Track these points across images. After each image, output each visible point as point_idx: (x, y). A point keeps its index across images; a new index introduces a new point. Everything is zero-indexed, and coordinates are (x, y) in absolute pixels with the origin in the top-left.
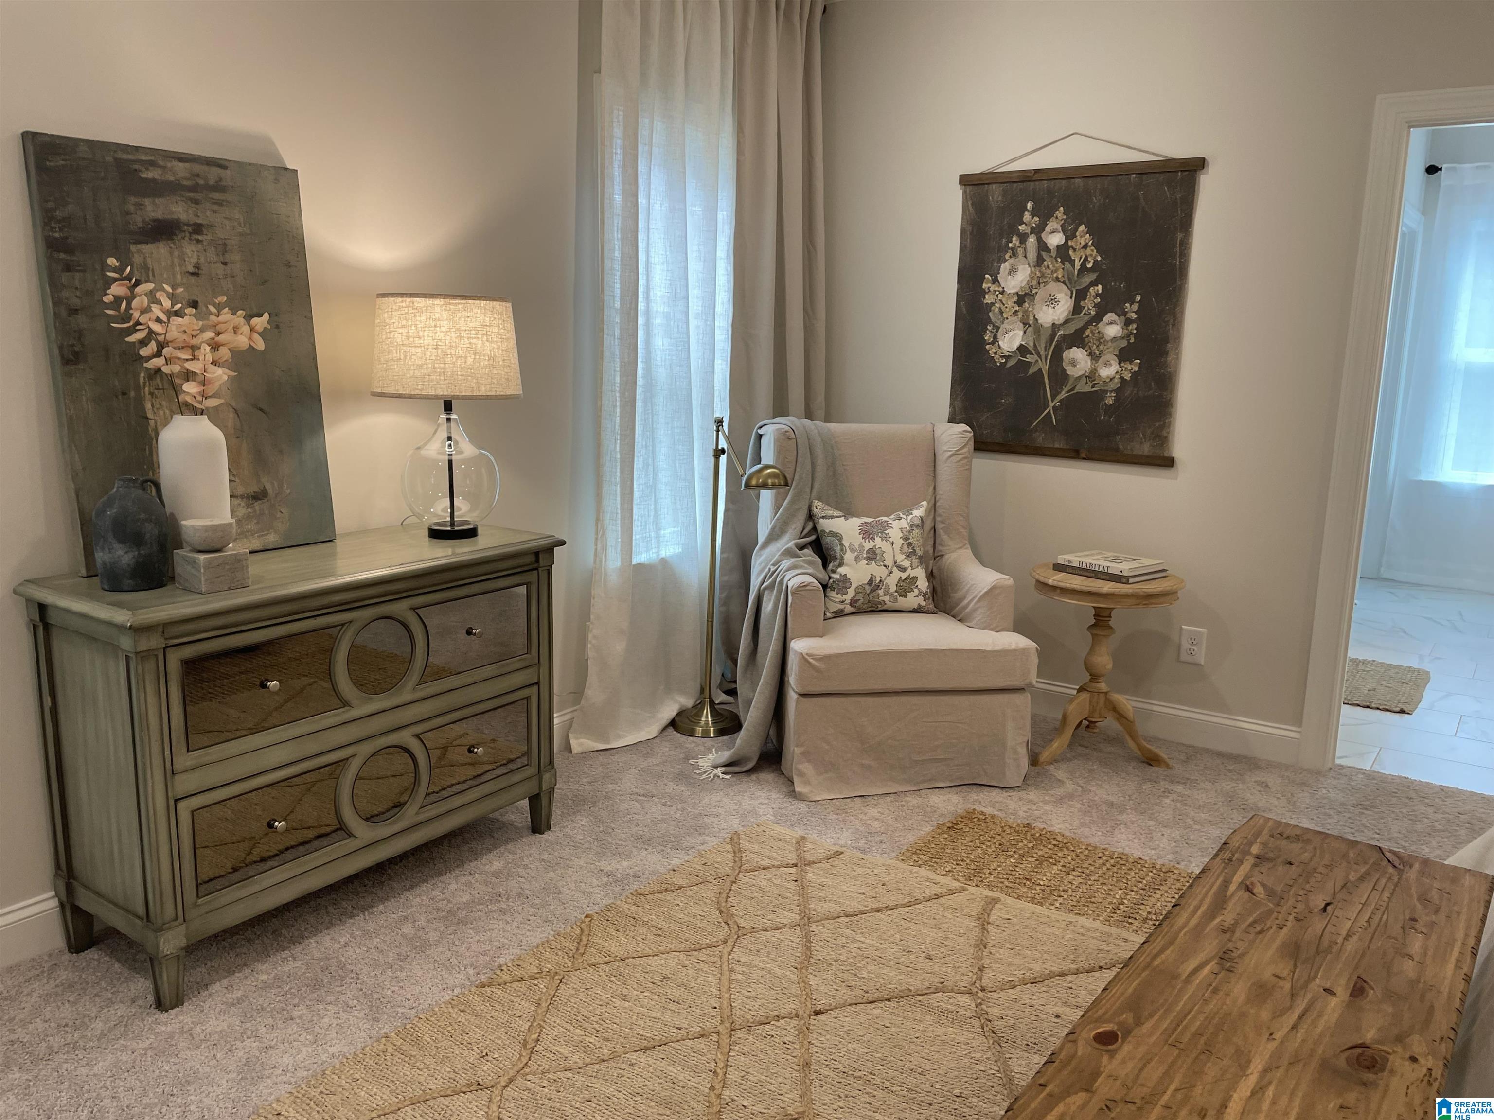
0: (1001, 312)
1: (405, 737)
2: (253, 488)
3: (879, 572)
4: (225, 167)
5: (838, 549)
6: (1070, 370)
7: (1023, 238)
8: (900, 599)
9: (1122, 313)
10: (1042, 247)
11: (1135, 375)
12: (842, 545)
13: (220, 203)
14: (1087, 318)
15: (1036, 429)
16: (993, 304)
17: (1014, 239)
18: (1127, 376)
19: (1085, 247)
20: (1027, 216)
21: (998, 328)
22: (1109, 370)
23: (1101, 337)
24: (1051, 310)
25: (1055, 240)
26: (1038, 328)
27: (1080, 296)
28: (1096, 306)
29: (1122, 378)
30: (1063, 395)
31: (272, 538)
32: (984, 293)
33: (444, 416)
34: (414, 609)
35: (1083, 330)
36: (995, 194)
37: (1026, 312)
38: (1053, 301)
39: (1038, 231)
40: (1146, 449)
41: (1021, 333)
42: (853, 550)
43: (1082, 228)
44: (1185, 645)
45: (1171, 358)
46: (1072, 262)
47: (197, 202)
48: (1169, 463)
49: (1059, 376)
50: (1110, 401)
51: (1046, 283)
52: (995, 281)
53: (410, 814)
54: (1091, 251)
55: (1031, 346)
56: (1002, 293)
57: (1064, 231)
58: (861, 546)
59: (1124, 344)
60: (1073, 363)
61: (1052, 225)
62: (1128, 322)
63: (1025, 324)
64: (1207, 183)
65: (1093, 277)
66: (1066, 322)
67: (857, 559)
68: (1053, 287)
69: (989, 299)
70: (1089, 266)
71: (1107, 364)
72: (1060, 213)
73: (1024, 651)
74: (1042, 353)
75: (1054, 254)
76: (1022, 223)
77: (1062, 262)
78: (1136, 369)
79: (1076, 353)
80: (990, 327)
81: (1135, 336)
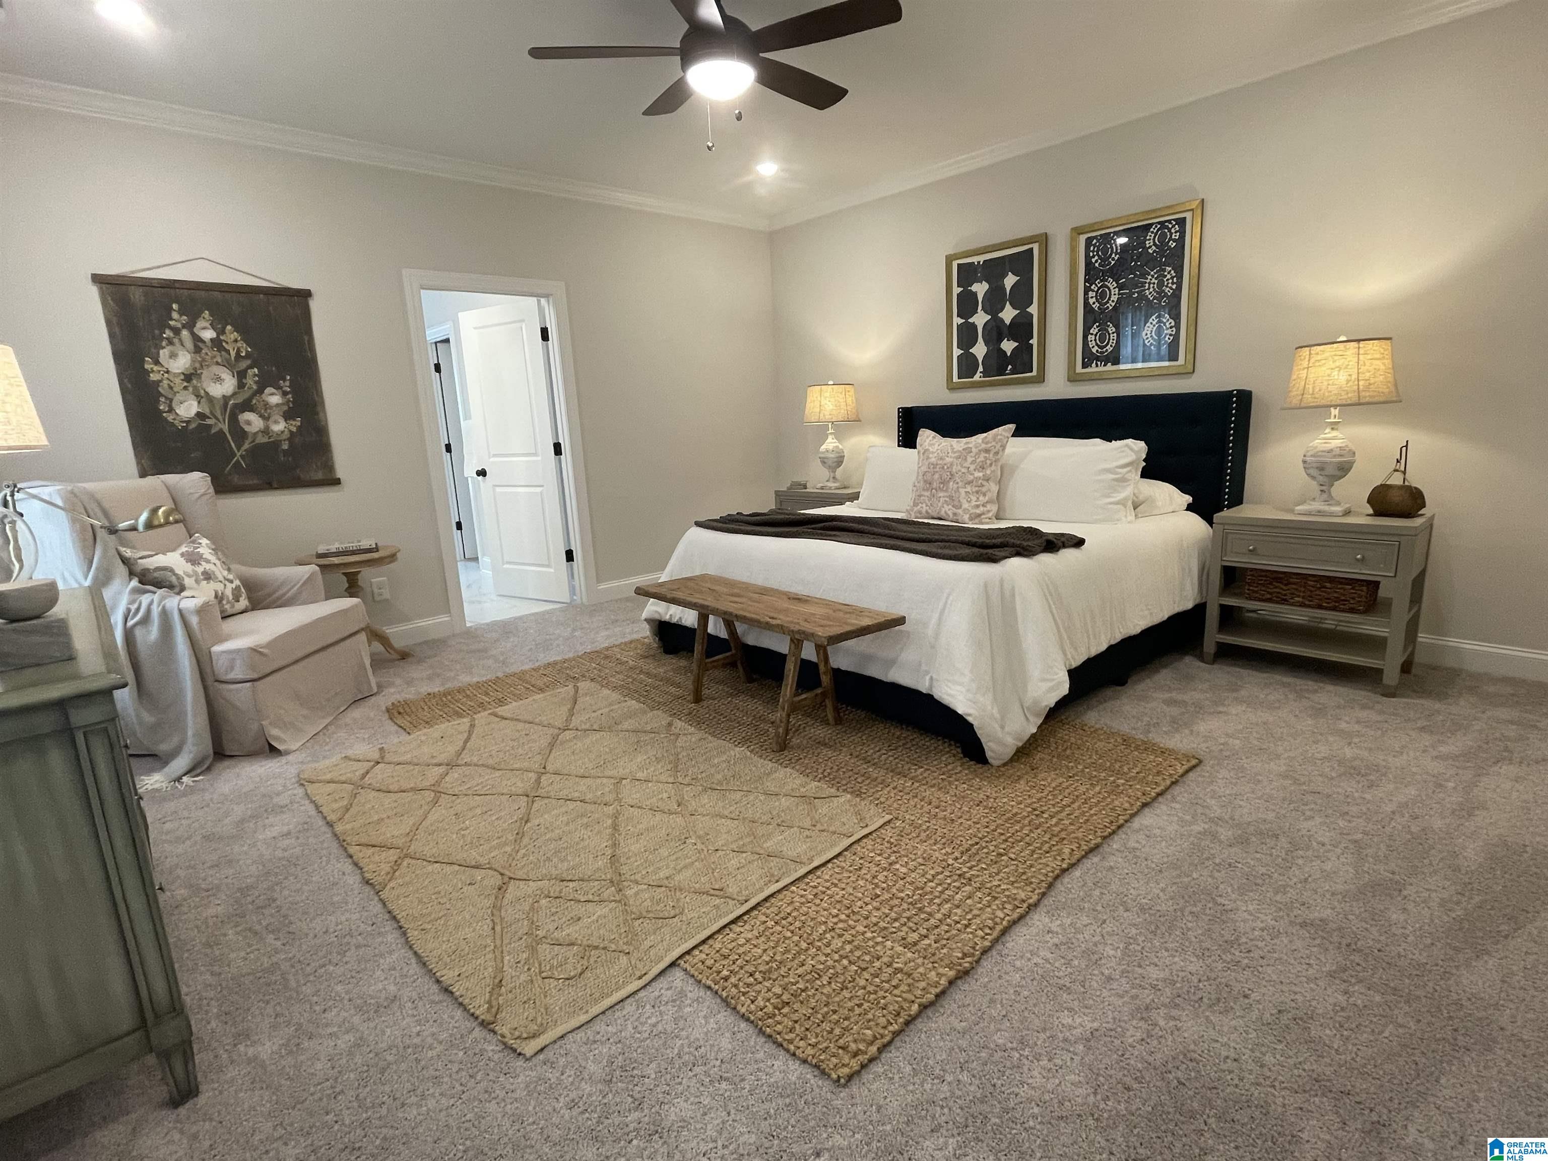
0: (171, 388)
5: (174, 577)
6: (247, 428)
7: (177, 331)
9: (278, 388)
10: (197, 339)
11: (299, 428)
12: (175, 574)
14: (251, 392)
15: (230, 474)
16: (160, 381)
17: (168, 331)
18: (294, 429)
19: (236, 341)
20: (175, 315)
21: (171, 400)
22: (279, 426)
23: (266, 405)
24: (218, 386)
25: (208, 335)
26: (210, 399)
27: (241, 376)
28: (256, 382)
29: (290, 431)
30: (246, 446)
32: (148, 372)
35: (250, 399)
36: (135, 293)
37: (195, 388)
38: (218, 379)
39: (190, 326)
40: (320, 476)
41: (195, 403)
43: (229, 327)
44: (376, 591)
45: (321, 414)
46: (228, 352)
48: (337, 482)
49: (240, 434)
51: (208, 366)
52: (157, 362)
54: (241, 344)
55: (207, 411)
56: (168, 372)
57: (214, 329)
58: (196, 573)
59: (285, 408)
60: (248, 423)
61: (200, 324)
62: (285, 394)
63: (198, 396)
64: (315, 305)
65: (249, 362)
66: (234, 394)
68: (217, 370)
69: (154, 377)
70: (243, 354)
71: (276, 422)
72: (205, 315)
73: (356, 606)
74: (220, 417)
75: (209, 344)
76: (171, 319)
77: (219, 351)
78: (299, 424)
79: (249, 416)
80: (162, 399)
81: (293, 402)
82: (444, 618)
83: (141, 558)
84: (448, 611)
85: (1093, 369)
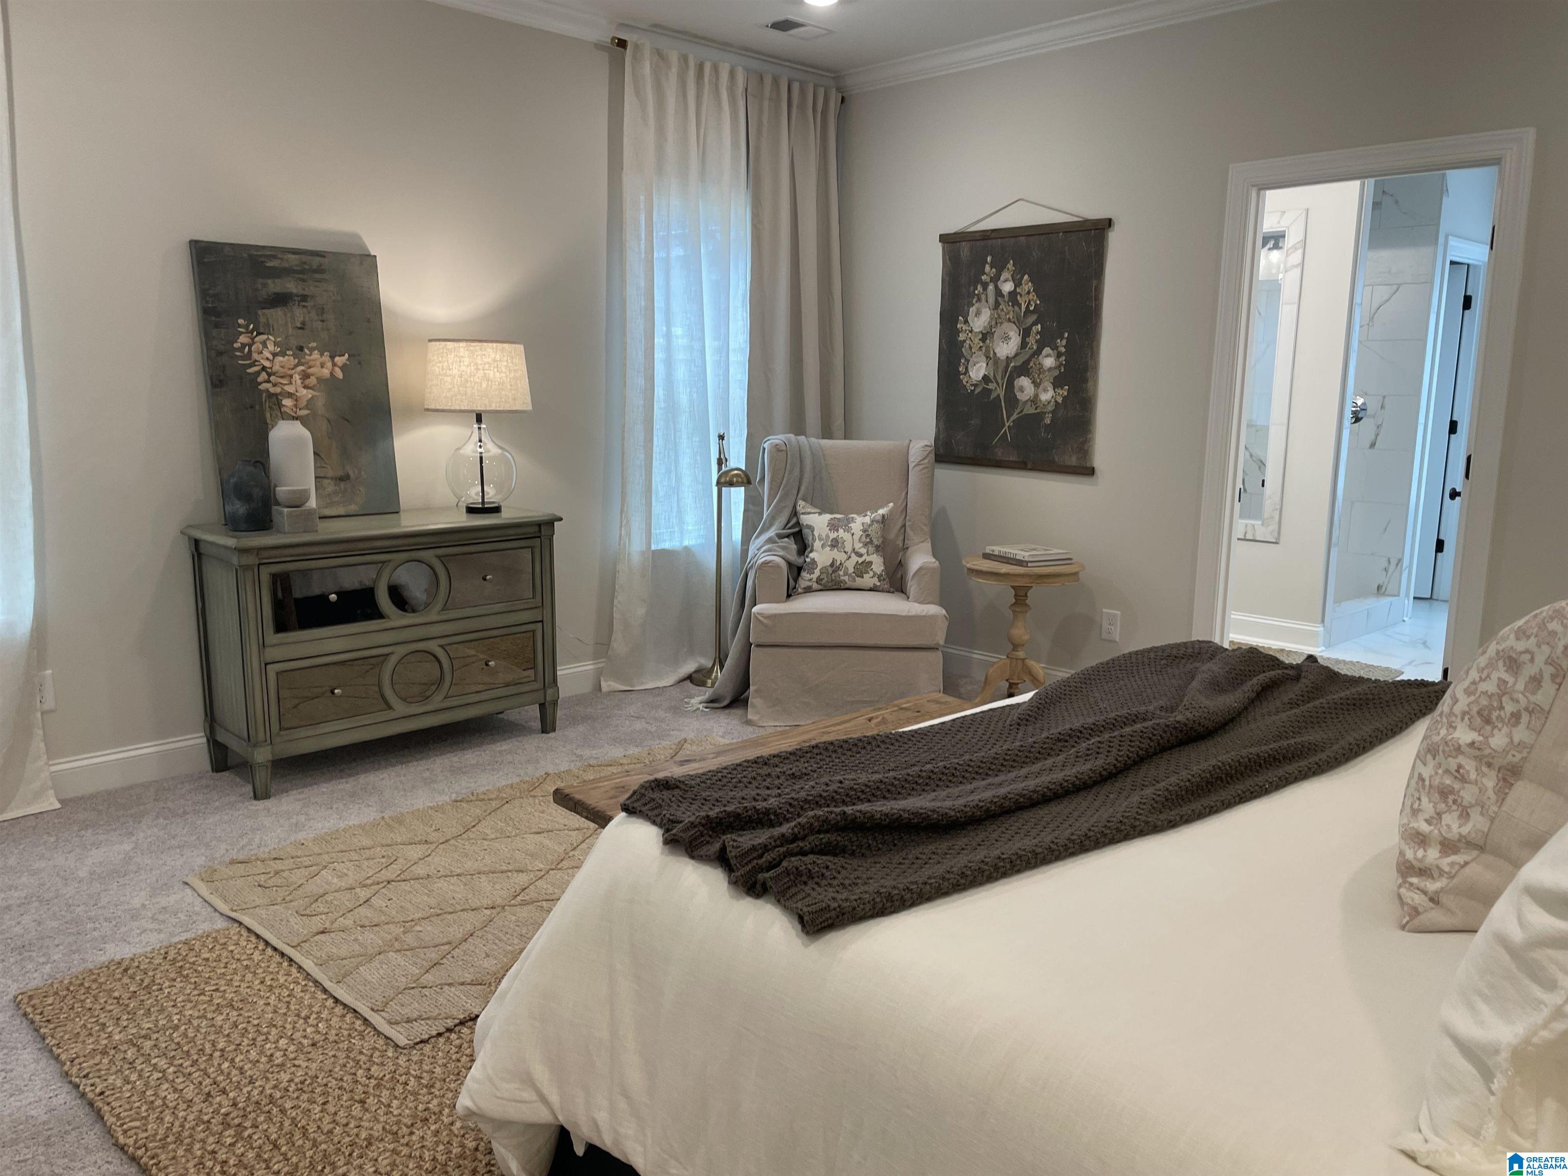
0: (971, 348)
1: (433, 646)
2: (340, 473)
3: (840, 557)
4: (323, 256)
5: (810, 538)
6: (1019, 396)
7: (985, 286)
8: (858, 579)
9: (1055, 348)
10: (999, 293)
11: (1065, 398)
12: (813, 535)
13: (319, 281)
14: (1031, 352)
15: (996, 446)
16: (965, 341)
17: (979, 287)
19: (1029, 293)
20: (987, 268)
21: (968, 361)
22: (1047, 395)
23: (1041, 369)
24: (1005, 346)
25: (1008, 287)
26: (996, 360)
27: (1026, 334)
28: (1037, 341)
29: (1056, 401)
30: (1015, 416)
31: (353, 508)
32: (958, 332)
33: (476, 426)
34: (439, 557)
35: (1027, 362)
36: (965, 250)
37: (988, 347)
38: (1007, 338)
39: (995, 279)
40: (1073, 461)
41: (985, 365)
42: (820, 539)
43: (1026, 277)
44: (1105, 625)
45: (1090, 384)
46: (1020, 306)
47: (304, 280)
48: (1090, 472)
49: (1012, 401)
50: (1048, 421)
51: (1001, 323)
52: (966, 322)
53: (437, 702)
54: (1033, 296)
55: (991, 374)
56: (971, 331)
57: (1013, 280)
58: (827, 536)
59: (1056, 373)
60: (1022, 389)
61: (1005, 275)
62: (1059, 355)
63: (988, 357)
64: (1115, 240)
65: (1033, 318)
66: (1016, 355)
67: (823, 546)
68: (1006, 325)
69: (962, 337)
70: (1032, 308)
71: (1045, 390)
72: (1010, 265)
73: (933, 618)
74: (1000, 381)
75: (1006, 299)
76: (984, 273)
77: (1013, 306)
78: (1066, 393)
79: (1024, 382)
80: (963, 361)
81: (1065, 366)
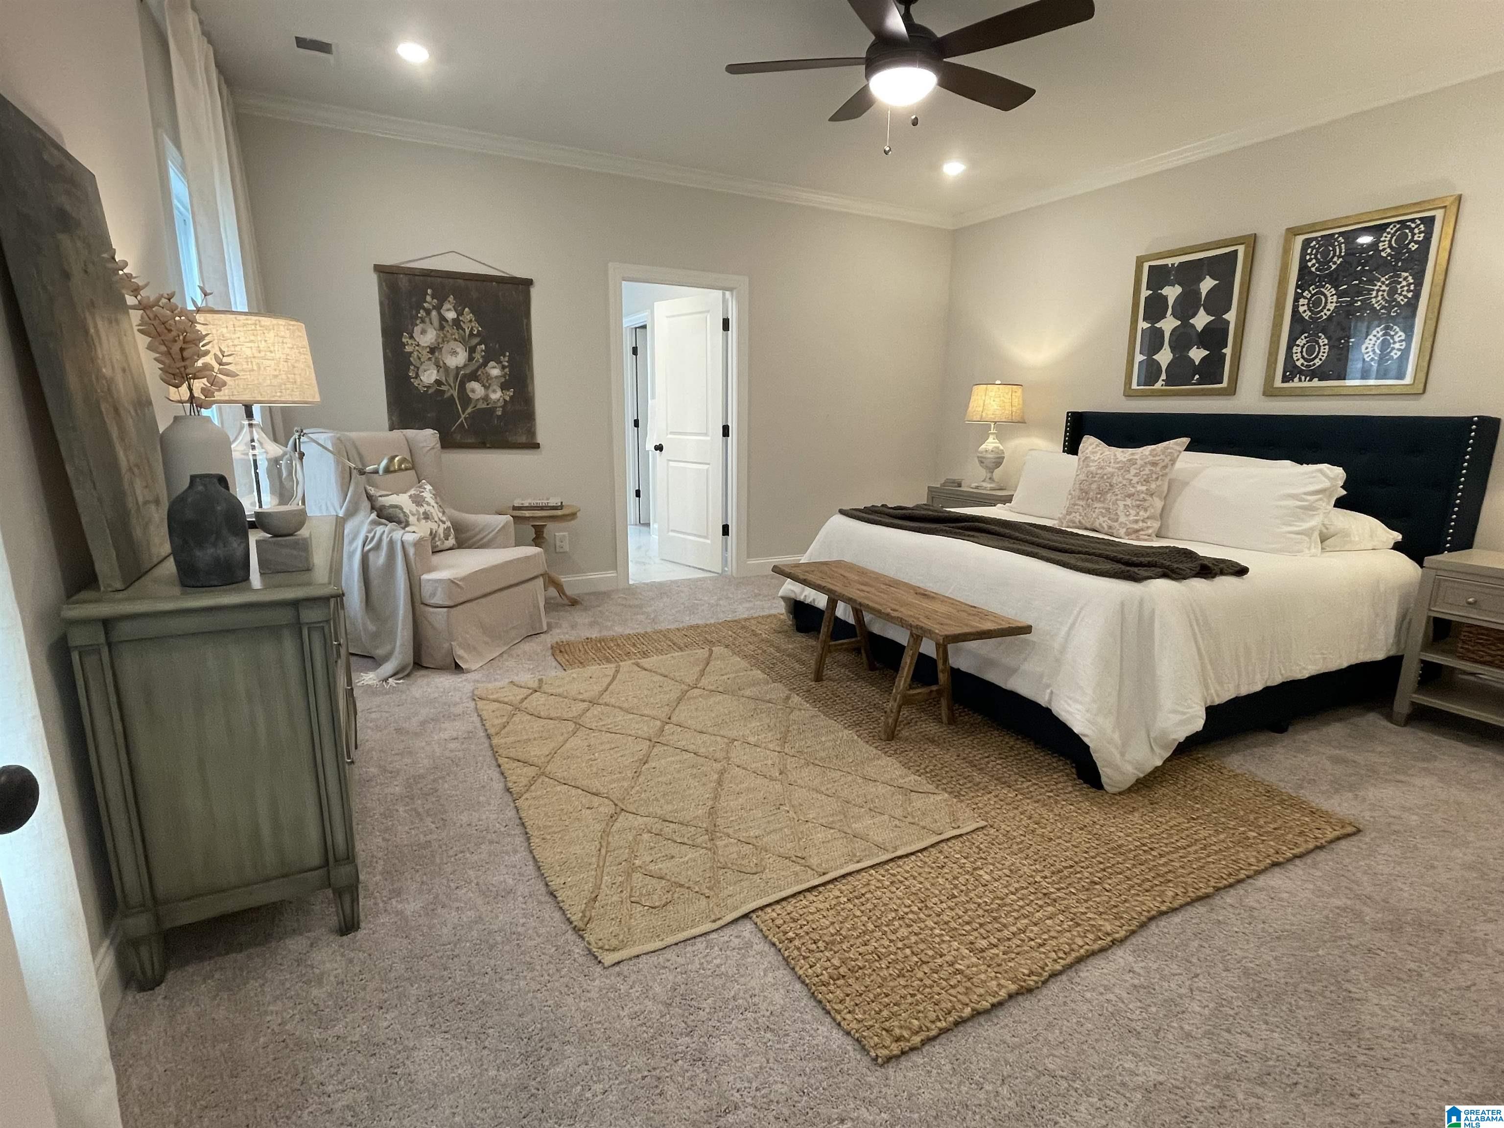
0: (419, 359)
6: (471, 395)
7: (428, 312)
9: (499, 362)
10: (442, 319)
11: (511, 397)
14: (478, 364)
15: (454, 432)
16: (412, 352)
17: (421, 311)
18: (508, 398)
19: (471, 321)
20: (428, 298)
21: (418, 368)
22: (496, 395)
23: (488, 377)
24: (454, 358)
25: (451, 315)
26: (447, 369)
27: (472, 350)
28: (482, 357)
29: (504, 399)
30: (469, 410)
32: (404, 345)
33: (246, 422)
35: (476, 371)
36: (402, 280)
37: (437, 359)
38: (454, 353)
39: (438, 308)
40: (523, 439)
41: (435, 372)
43: (467, 309)
44: (558, 543)
45: (530, 388)
46: (464, 330)
48: (537, 446)
49: (466, 400)
51: (448, 342)
52: (411, 337)
54: (475, 324)
55: (444, 381)
56: (418, 345)
57: (456, 310)
59: (503, 380)
60: (473, 391)
61: (447, 306)
62: (503, 367)
63: (438, 366)
64: (535, 293)
65: (479, 340)
66: (465, 366)
68: (453, 344)
69: (408, 349)
70: (475, 333)
71: (494, 391)
72: (451, 298)
74: (452, 385)
75: (451, 323)
76: (426, 302)
77: (457, 329)
78: (512, 394)
79: (474, 385)
80: (412, 367)
81: (509, 376)
82: (611, 574)
83: (381, 496)
84: (615, 568)
85: (1296, 383)
